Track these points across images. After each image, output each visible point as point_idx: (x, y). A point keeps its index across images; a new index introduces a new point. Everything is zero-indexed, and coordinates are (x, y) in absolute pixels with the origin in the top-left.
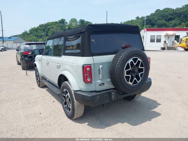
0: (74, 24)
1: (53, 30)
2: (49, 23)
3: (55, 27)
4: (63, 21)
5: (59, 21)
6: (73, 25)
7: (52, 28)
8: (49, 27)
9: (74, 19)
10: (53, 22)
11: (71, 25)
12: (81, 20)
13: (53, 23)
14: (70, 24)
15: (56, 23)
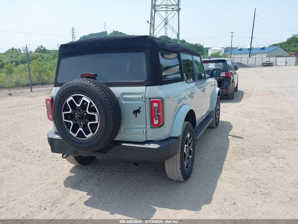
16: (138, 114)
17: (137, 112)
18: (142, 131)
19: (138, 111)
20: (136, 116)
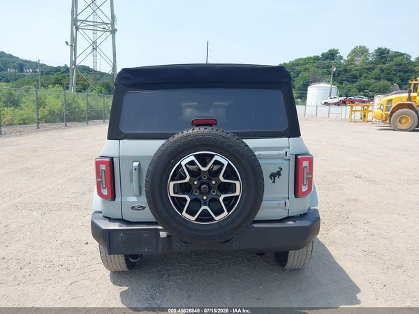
0: (359, 61)
1: (306, 74)
2: (301, 59)
3: (313, 69)
4: (332, 55)
5: (323, 55)
6: (357, 63)
7: (306, 69)
8: (298, 69)
9: (360, 47)
10: (309, 58)
11: (351, 61)
12: (379, 49)
13: (308, 60)
14: (349, 61)
15: (316, 58)
16: (276, 178)
17: (274, 176)
18: (283, 202)
19: (278, 174)
20: (274, 182)
